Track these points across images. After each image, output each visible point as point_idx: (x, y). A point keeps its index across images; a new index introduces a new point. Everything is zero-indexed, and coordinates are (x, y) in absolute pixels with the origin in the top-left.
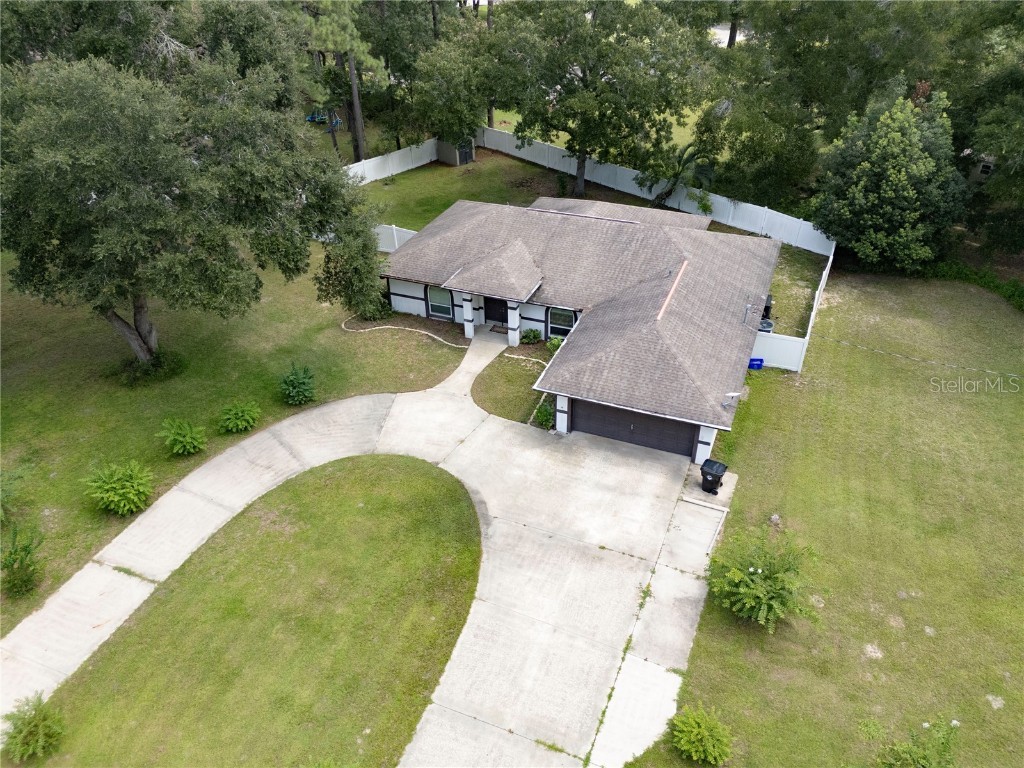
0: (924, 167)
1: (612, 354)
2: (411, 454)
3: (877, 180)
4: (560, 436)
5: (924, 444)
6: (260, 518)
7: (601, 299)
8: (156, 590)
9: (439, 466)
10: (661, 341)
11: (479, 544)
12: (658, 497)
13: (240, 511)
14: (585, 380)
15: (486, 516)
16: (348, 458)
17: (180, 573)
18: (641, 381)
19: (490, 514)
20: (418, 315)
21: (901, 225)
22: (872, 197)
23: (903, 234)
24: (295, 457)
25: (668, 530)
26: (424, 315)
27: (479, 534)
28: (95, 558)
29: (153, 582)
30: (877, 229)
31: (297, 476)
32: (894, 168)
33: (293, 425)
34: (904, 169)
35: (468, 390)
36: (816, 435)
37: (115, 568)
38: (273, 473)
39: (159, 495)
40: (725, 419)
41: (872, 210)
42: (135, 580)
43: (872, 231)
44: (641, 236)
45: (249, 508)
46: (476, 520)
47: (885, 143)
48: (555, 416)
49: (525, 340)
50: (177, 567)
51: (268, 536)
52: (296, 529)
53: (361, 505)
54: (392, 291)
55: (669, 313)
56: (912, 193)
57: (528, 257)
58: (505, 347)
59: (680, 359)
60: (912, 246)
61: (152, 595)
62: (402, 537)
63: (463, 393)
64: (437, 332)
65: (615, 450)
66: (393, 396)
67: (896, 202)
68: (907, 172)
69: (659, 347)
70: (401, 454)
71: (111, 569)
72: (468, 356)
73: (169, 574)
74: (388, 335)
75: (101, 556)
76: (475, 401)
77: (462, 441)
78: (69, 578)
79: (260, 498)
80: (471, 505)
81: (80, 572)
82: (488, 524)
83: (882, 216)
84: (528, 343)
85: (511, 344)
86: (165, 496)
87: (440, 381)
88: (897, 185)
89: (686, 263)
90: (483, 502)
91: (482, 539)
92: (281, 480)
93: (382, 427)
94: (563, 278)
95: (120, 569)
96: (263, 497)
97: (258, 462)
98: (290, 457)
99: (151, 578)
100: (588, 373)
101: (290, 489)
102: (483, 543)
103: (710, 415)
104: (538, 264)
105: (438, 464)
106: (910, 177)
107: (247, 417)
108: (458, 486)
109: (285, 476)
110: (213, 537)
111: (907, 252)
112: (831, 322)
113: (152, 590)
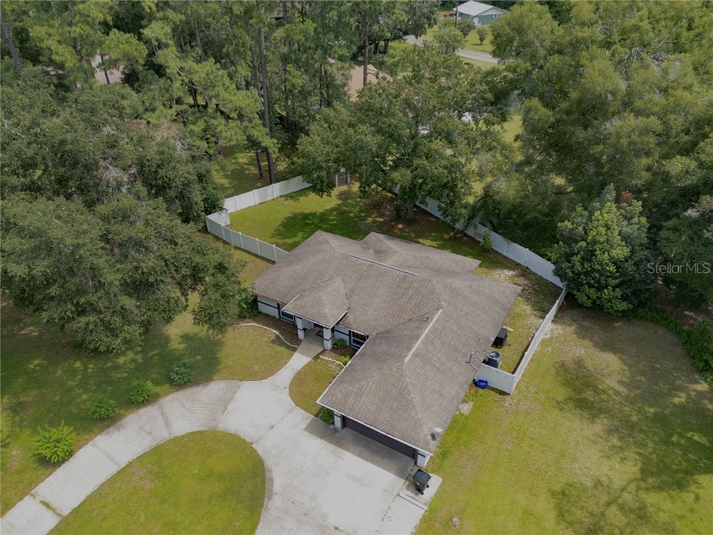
0: (621, 252)
1: (371, 384)
3: (590, 255)
4: (336, 430)
5: (580, 469)
6: (134, 473)
7: (382, 329)
8: (60, 522)
9: (253, 446)
10: (403, 379)
11: (259, 514)
12: (384, 491)
13: (123, 466)
14: (350, 401)
15: (271, 491)
16: (199, 432)
17: (76, 511)
18: (384, 408)
19: (274, 490)
20: (274, 317)
21: (606, 287)
22: (587, 265)
23: (607, 293)
24: (167, 427)
25: (383, 519)
26: (277, 317)
27: (262, 506)
28: (33, 492)
29: (60, 515)
30: (590, 286)
31: (164, 443)
32: (600, 250)
33: (173, 400)
34: (606, 253)
35: (288, 383)
36: (507, 450)
37: (42, 502)
38: (150, 438)
39: (80, 447)
40: (431, 446)
41: (587, 274)
42: (50, 512)
43: (587, 286)
44: (416, 285)
45: (129, 465)
46: (264, 494)
47: (595, 233)
48: (333, 418)
49: (335, 346)
50: (76, 506)
51: (135, 489)
52: (153, 485)
53: (197, 471)
54: (258, 300)
55: (415, 355)
56: (612, 268)
57: (343, 291)
58: (321, 350)
59: (412, 395)
60: (613, 301)
61: (57, 525)
62: (214, 502)
63: (285, 386)
64: (282, 332)
66: (240, 383)
67: (603, 272)
68: (609, 254)
69: (401, 384)
70: (232, 432)
71: (39, 501)
72: (296, 354)
73: (70, 511)
74: (251, 331)
75: (36, 491)
76: (290, 394)
77: (272, 427)
78: (14, 506)
79: (138, 457)
80: (263, 482)
81: (21, 502)
82: (270, 498)
83: (594, 278)
84: (337, 348)
85: (326, 348)
86: (83, 448)
87: (272, 374)
88: (602, 262)
89: (441, 311)
90: (272, 480)
91: (263, 510)
92: (154, 444)
93: (226, 408)
94: (361, 309)
95: (43, 503)
97: (144, 428)
98: (164, 427)
99: (59, 512)
100: (352, 397)
101: (157, 452)
102: (263, 514)
103: (422, 442)
104: (348, 297)
105: (252, 443)
106: (611, 258)
107: (144, 395)
108: (260, 463)
109: (157, 441)
110: (102, 485)
111: (610, 304)
112: (548, 351)
113: (58, 522)
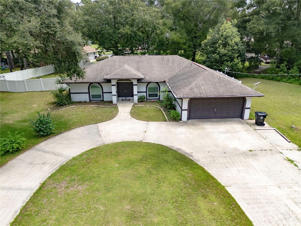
2: (125, 140)
4: (185, 122)
6: (55, 188)
7: (169, 77)
9: (144, 142)
13: (37, 188)
14: (196, 91)
16: (92, 149)
19: (188, 152)
20: (85, 101)
24: (58, 156)
25: (265, 139)
27: (192, 160)
30: (227, 61)
31: (66, 163)
35: (130, 117)
38: (49, 165)
45: (43, 186)
46: (184, 156)
52: (86, 186)
54: (71, 92)
57: (133, 69)
58: (133, 104)
64: (99, 105)
65: (211, 122)
66: (96, 125)
70: (120, 142)
72: (120, 108)
76: (137, 119)
77: (145, 132)
79: (48, 178)
80: (175, 151)
82: (191, 156)
84: (141, 102)
85: (135, 103)
87: (115, 117)
91: (196, 162)
93: (100, 135)
94: (150, 73)
96: (50, 177)
97: (35, 162)
98: (55, 157)
102: (198, 163)
104: (138, 70)
105: (142, 141)
108: (161, 146)
109: (58, 165)
